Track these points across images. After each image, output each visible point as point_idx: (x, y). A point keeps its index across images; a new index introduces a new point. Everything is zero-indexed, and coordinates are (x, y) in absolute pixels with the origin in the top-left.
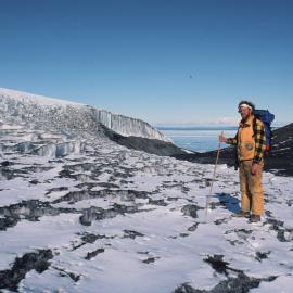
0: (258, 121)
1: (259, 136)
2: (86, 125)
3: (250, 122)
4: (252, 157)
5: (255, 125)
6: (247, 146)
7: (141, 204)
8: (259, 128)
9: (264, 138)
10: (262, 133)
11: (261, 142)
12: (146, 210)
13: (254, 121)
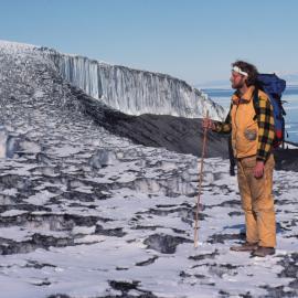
0: (261, 93)
1: (263, 118)
2: (39, 94)
3: (247, 95)
4: (254, 152)
5: (256, 100)
6: (246, 135)
7: (82, 235)
8: (263, 104)
9: (272, 121)
10: (268, 112)
11: (267, 126)
12: (88, 244)
13: (255, 94)
